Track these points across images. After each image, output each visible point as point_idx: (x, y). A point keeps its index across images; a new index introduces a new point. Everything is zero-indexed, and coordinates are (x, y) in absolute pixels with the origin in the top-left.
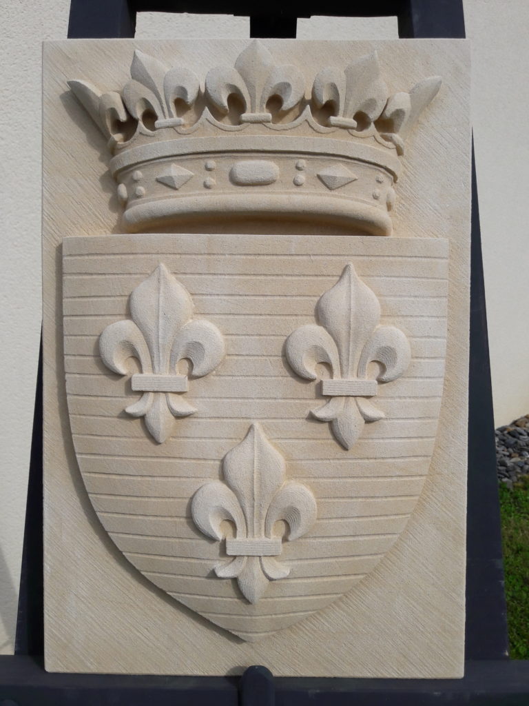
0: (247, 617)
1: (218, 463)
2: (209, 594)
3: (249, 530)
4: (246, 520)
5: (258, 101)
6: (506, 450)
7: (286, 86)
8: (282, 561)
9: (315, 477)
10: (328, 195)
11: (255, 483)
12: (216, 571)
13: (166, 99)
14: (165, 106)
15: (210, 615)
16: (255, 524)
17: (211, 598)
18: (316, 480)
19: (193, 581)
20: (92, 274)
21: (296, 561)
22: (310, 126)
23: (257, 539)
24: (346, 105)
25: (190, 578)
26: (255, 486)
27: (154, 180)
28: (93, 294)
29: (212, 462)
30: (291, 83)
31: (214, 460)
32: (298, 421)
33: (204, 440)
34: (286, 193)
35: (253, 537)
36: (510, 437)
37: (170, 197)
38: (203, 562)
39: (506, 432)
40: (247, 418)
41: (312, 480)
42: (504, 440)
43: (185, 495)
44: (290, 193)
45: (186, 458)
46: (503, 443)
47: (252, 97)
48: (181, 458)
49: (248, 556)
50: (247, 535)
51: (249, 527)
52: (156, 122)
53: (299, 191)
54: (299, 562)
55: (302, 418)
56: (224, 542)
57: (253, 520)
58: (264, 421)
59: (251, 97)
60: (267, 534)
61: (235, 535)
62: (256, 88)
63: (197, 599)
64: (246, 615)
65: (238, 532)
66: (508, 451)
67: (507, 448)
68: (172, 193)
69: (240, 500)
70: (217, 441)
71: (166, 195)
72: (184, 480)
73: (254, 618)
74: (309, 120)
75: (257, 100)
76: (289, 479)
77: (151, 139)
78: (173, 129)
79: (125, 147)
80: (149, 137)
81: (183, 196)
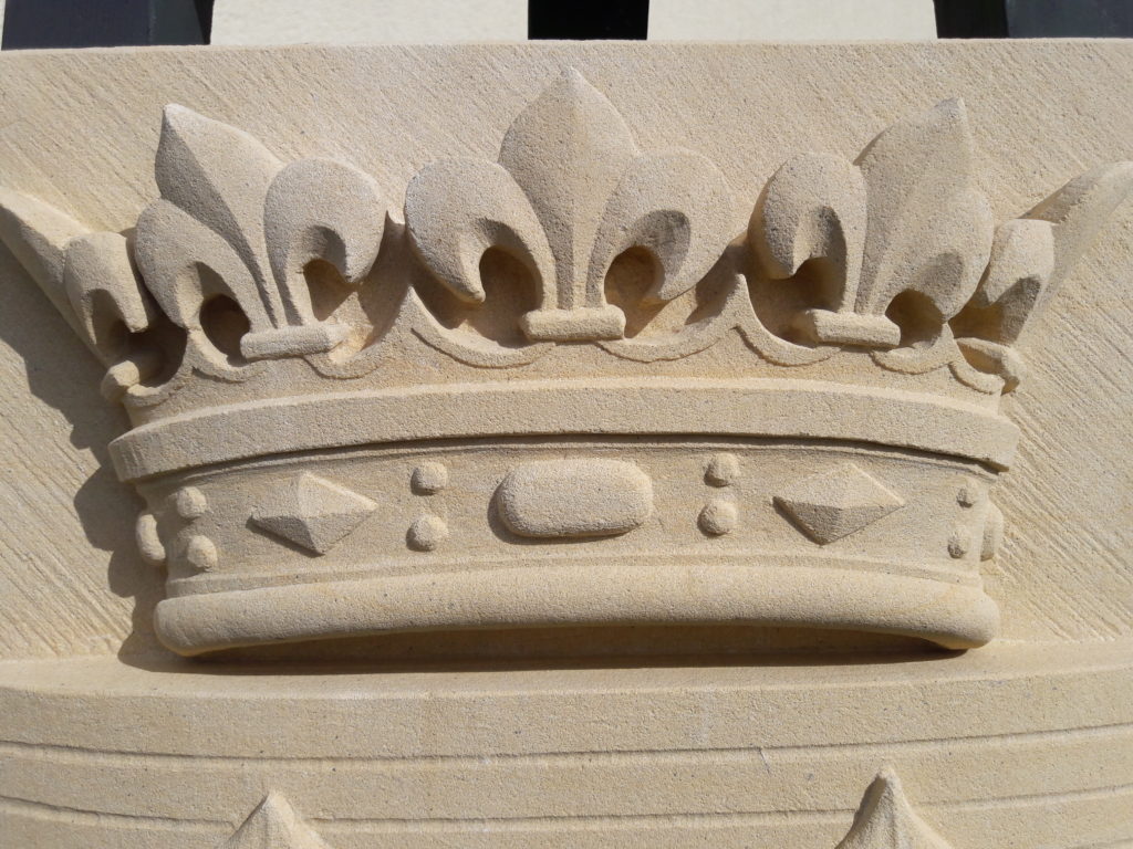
5: (580, 274)
7: (673, 224)
10: (812, 561)
13: (273, 264)
14: (271, 287)
22: (749, 345)
24: (868, 275)
27: (242, 522)
30: (687, 214)
34: (677, 559)
37: (297, 578)
44: (690, 560)
47: (563, 258)
52: (246, 339)
53: (721, 553)
59: (557, 259)
62: (576, 228)
68: (302, 565)
71: (284, 570)
74: (744, 327)
75: (576, 271)
77: (231, 390)
78: (301, 361)
79: (153, 406)
80: (223, 386)
81: (339, 576)
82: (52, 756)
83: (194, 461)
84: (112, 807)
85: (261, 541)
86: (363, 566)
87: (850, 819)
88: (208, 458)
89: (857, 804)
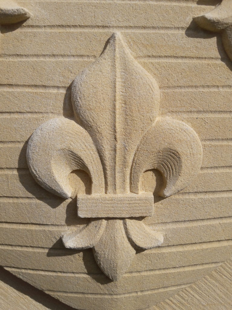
0: (106, 297)
1: (63, 91)
2: (57, 270)
3: (109, 183)
4: (105, 170)
8: (152, 224)
9: (199, 112)
11: (117, 116)
12: (64, 240)
15: (59, 294)
16: (117, 175)
17: (60, 274)
18: (200, 116)
19: (34, 253)
21: (171, 225)
23: (119, 195)
25: (30, 250)
26: (117, 120)
29: (55, 91)
31: (58, 87)
32: (176, 32)
33: (42, 59)
35: (115, 192)
38: (46, 228)
40: (104, 27)
41: (195, 115)
43: (18, 138)
45: (17, 86)
48: (10, 85)
49: (108, 219)
50: (106, 189)
51: (110, 179)
54: (175, 226)
55: (182, 28)
56: (75, 201)
57: (115, 170)
58: (129, 31)
60: (133, 188)
61: (89, 191)
63: (42, 275)
64: (106, 294)
65: (93, 185)
69: (96, 142)
70: (61, 59)
72: (16, 116)
73: (115, 297)
76: (162, 114)
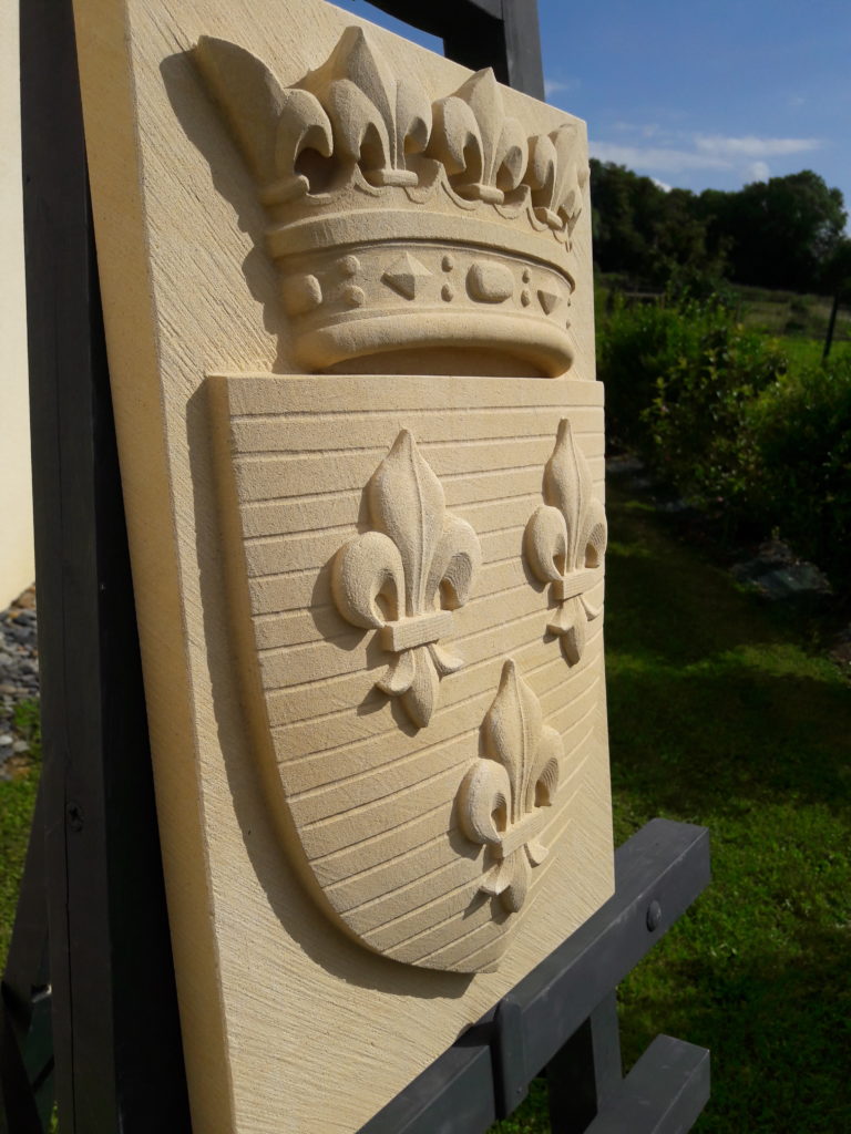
1: (477, 732)
5: (491, 170)
6: (21, 648)
7: (516, 154)
10: (545, 321)
20: (296, 452)
22: (529, 218)
26: (525, 747)
27: (379, 277)
28: (305, 492)
33: (464, 704)
34: (516, 315)
36: (20, 628)
37: (406, 311)
39: (9, 621)
40: (499, 654)
42: (11, 634)
43: (450, 797)
44: (519, 316)
46: (11, 638)
47: (488, 159)
50: (513, 819)
52: (383, 172)
53: (527, 313)
59: (485, 159)
66: (26, 649)
67: (22, 644)
68: (403, 304)
71: (395, 307)
74: (529, 209)
75: (491, 167)
77: (372, 200)
78: (402, 190)
79: (325, 205)
80: (368, 197)
81: (422, 311)
82: (292, 419)
83: (364, 238)
84: (331, 445)
85: (387, 290)
86: (429, 307)
87: (554, 439)
88: (371, 237)
89: (556, 432)
